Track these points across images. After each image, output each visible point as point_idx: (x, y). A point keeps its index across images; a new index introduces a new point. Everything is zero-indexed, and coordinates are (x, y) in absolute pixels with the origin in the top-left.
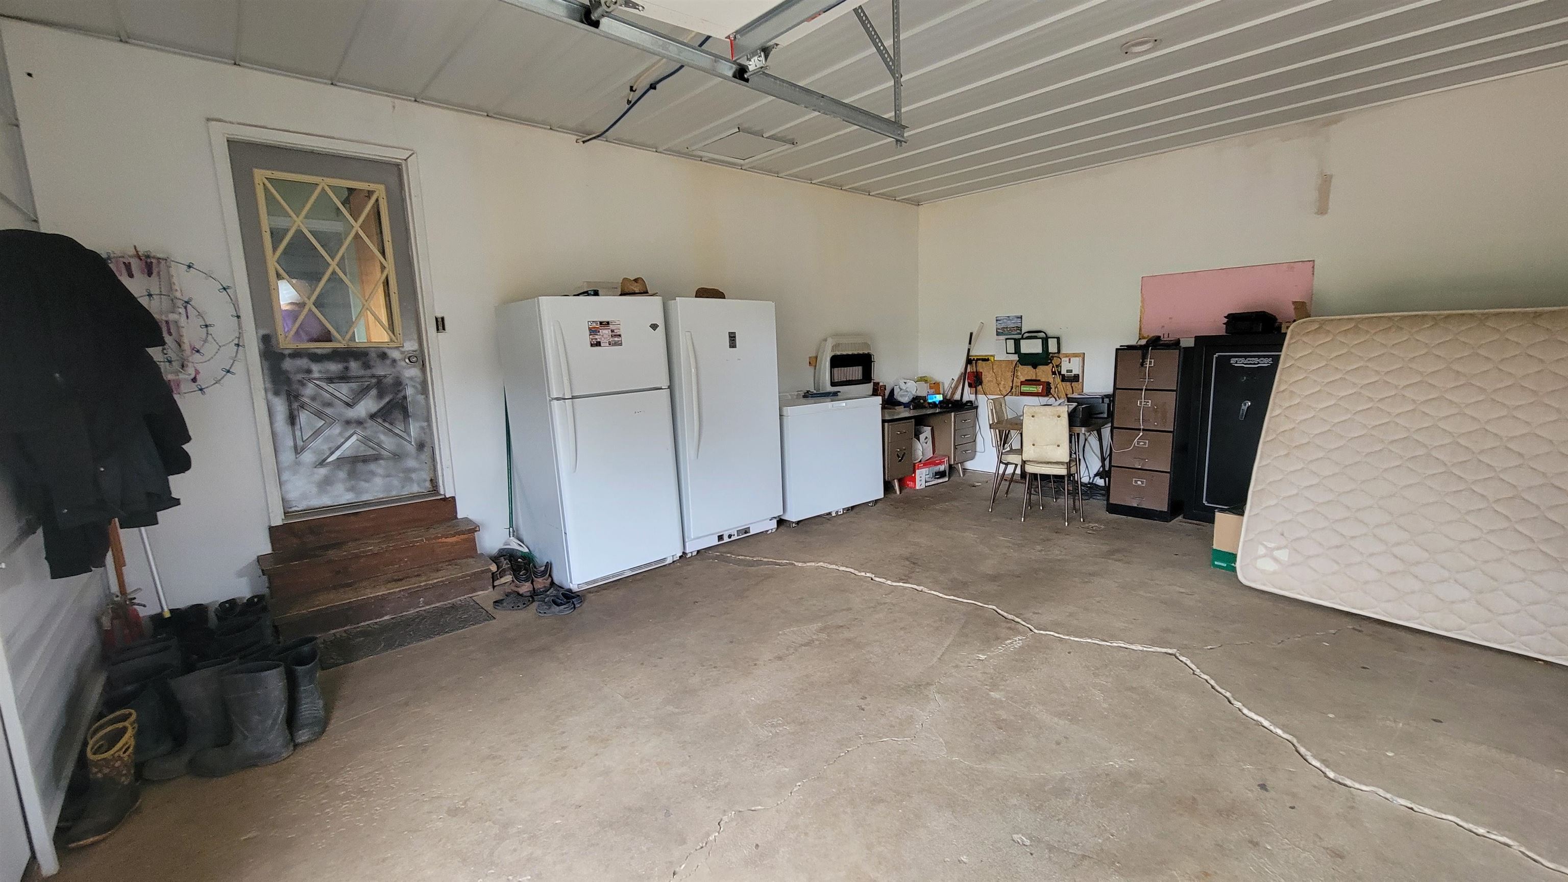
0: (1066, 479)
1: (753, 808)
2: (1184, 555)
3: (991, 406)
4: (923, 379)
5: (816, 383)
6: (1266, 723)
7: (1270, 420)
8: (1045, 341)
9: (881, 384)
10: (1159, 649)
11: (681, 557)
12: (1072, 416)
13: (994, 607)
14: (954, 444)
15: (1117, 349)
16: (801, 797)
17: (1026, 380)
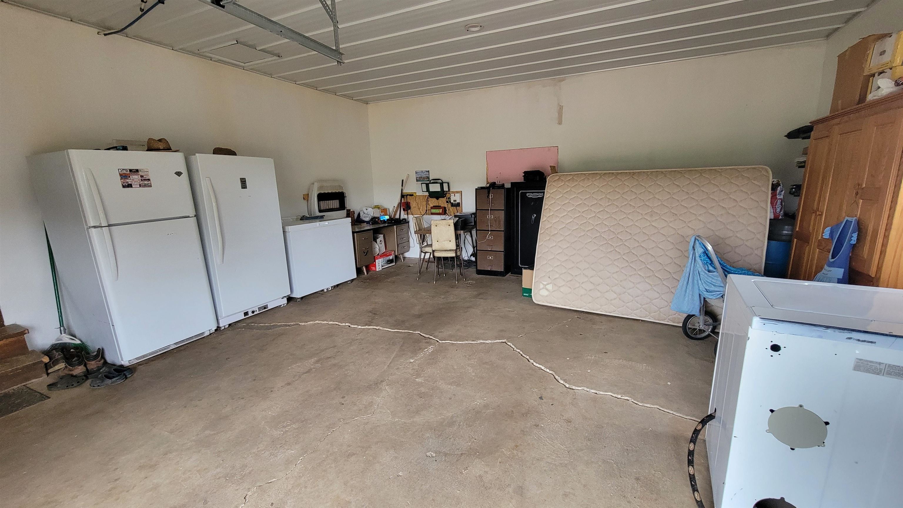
0: (455, 258)
1: (270, 482)
2: (511, 292)
3: (415, 221)
4: (377, 207)
5: (309, 211)
6: (543, 368)
7: (542, 223)
8: (442, 184)
9: (351, 210)
10: (499, 341)
11: (216, 330)
12: (456, 225)
13: (419, 332)
14: (397, 243)
15: (476, 189)
16: (303, 466)
17: (434, 206)
